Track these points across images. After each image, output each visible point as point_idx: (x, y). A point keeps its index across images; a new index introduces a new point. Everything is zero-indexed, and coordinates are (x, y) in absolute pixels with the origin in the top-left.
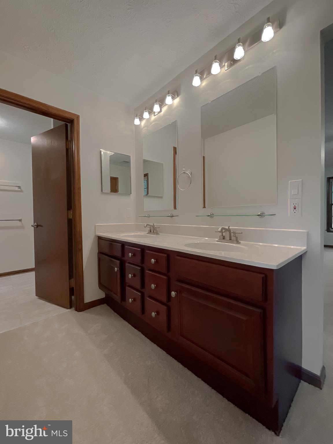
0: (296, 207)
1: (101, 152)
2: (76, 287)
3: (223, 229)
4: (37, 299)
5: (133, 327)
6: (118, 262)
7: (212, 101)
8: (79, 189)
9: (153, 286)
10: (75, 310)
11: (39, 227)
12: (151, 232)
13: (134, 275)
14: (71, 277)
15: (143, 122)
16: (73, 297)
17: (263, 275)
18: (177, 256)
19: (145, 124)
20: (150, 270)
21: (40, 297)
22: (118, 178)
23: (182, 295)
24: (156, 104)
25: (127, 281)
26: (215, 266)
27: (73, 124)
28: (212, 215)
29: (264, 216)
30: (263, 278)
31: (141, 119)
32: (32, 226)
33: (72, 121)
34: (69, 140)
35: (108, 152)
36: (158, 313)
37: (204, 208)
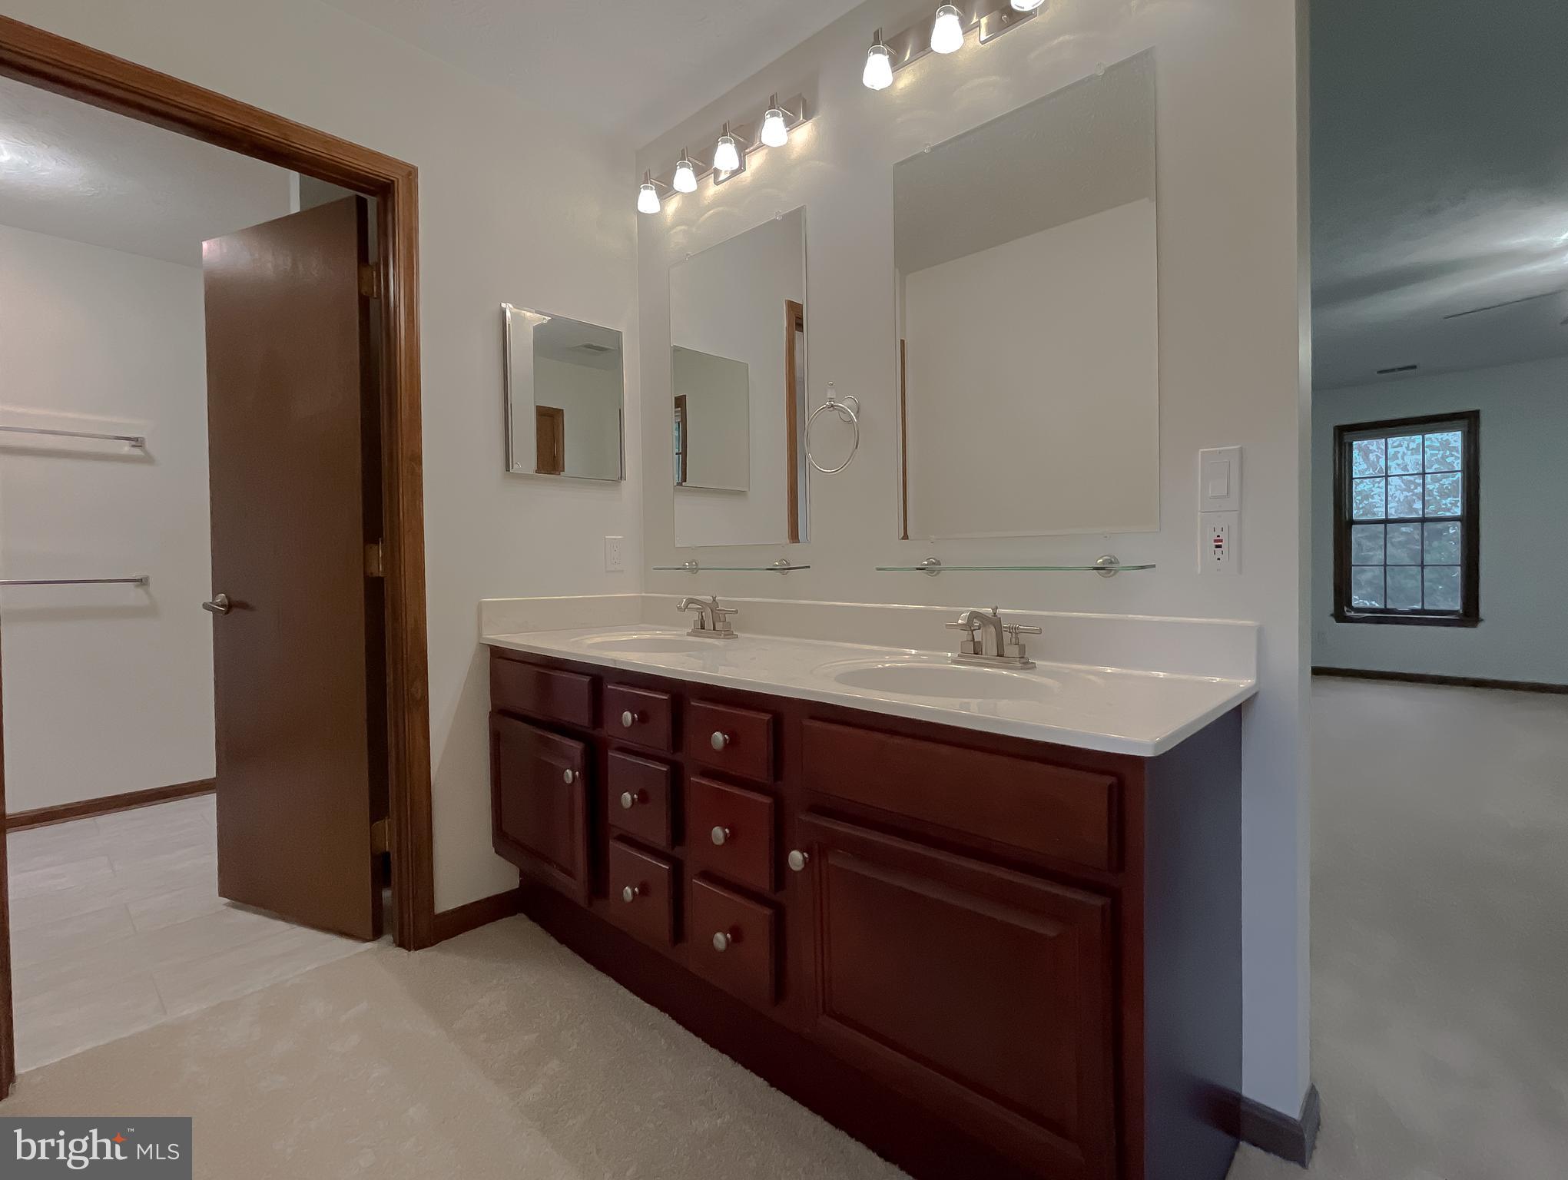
0: (1221, 541)
1: (504, 313)
2: (399, 851)
3: (974, 615)
4: (225, 907)
5: (635, 997)
6: (575, 747)
7: (934, 149)
8: (417, 459)
9: (718, 834)
10: (394, 942)
11: (234, 610)
12: (703, 627)
13: (643, 797)
14: (378, 808)
15: (673, 205)
16: (387, 894)
17: (1109, 780)
18: (812, 718)
19: (678, 211)
20: (706, 773)
21: (236, 899)
22: (563, 410)
23: (831, 861)
24: (724, 142)
25: (612, 818)
26: (945, 750)
27: (390, 204)
28: (934, 563)
29: (1116, 571)
30: (1110, 787)
31: (665, 190)
32: (206, 606)
33: (384, 190)
34: (371, 262)
35: (528, 314)
36: (736, 935)
37: (903, 539)
